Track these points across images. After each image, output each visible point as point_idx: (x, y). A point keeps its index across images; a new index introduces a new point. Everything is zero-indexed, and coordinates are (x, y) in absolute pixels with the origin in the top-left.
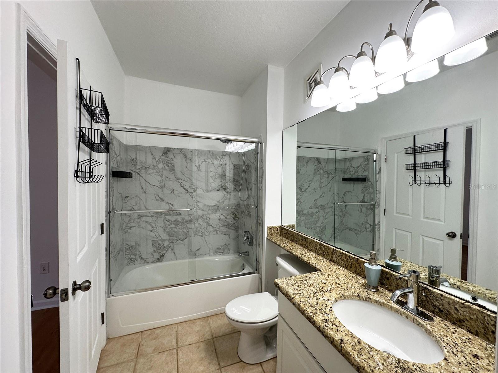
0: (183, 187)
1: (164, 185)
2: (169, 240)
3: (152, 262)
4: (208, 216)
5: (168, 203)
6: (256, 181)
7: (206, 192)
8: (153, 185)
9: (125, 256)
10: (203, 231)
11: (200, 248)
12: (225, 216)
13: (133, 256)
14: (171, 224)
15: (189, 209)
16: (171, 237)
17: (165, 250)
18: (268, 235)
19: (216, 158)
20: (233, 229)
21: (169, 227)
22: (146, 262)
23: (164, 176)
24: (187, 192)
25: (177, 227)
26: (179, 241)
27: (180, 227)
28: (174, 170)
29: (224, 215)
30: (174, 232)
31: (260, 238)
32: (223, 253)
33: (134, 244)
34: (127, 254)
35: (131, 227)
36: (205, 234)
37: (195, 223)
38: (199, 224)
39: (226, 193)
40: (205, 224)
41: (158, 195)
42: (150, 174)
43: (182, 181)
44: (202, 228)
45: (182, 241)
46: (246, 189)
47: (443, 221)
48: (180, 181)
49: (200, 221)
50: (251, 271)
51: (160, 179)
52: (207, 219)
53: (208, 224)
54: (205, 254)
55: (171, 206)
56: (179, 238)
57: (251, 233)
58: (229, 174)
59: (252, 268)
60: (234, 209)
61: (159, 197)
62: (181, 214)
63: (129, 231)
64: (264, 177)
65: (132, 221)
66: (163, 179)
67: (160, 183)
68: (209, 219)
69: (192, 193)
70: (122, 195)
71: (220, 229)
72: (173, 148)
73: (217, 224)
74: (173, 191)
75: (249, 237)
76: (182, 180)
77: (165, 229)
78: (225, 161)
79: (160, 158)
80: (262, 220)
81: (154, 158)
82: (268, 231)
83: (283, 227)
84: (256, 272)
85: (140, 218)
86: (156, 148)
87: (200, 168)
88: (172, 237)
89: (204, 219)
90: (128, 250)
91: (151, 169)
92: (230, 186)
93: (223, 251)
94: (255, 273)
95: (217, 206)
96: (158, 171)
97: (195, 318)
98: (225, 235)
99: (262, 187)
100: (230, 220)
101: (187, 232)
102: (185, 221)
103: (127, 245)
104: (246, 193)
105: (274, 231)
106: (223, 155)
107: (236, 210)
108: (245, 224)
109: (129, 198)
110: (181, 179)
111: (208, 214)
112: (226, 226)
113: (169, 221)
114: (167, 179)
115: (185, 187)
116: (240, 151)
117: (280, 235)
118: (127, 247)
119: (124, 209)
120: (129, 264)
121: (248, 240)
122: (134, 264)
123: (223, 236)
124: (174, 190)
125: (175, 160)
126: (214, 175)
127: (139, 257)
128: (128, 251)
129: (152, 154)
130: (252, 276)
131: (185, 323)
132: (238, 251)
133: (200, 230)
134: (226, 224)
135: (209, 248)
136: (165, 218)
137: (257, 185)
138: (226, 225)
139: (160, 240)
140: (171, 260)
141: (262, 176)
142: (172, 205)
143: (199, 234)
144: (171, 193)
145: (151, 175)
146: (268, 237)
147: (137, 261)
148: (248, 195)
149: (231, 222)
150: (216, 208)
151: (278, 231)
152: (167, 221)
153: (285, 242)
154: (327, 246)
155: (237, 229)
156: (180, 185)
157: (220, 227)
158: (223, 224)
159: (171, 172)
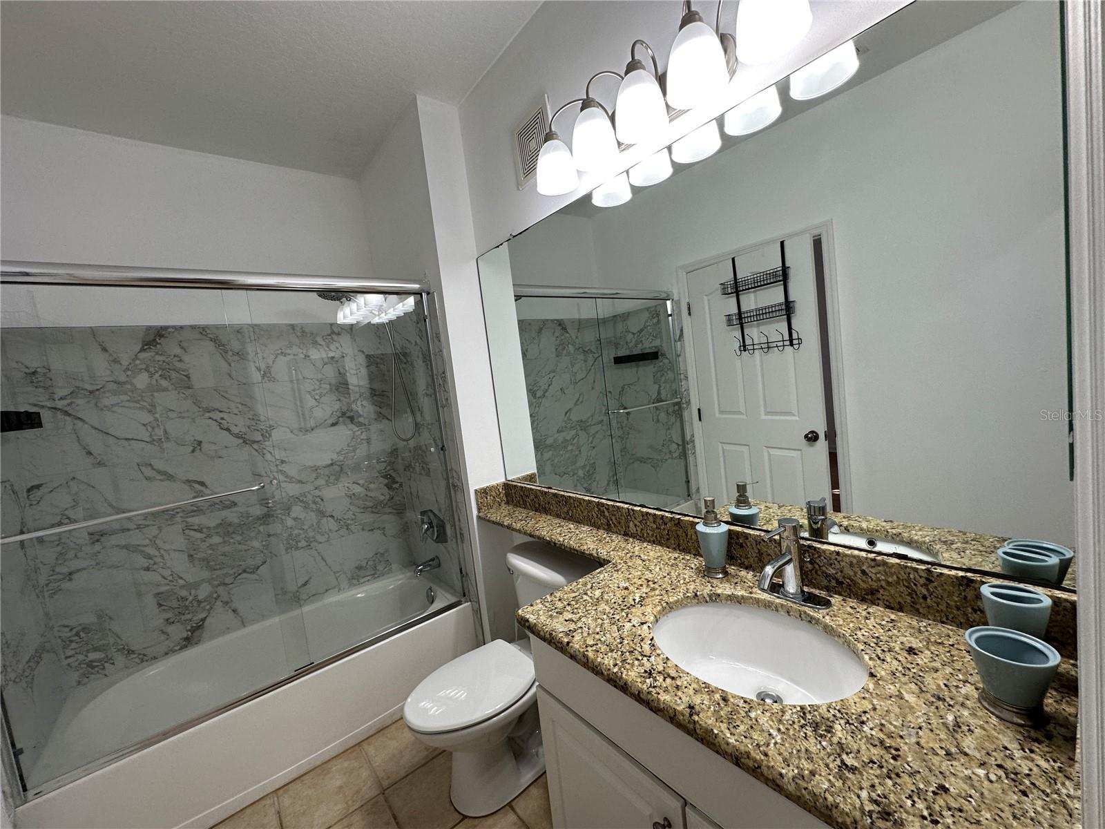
0: (228, 430)
1: (165, 432)
2: (209, 581)
3: (166, 654)
4: (317, 493)
5: (188, 481)
6: (430, 387)
7: (301, 434)
8: (126, 439)
9: (66, 662)
10: (311, 534)
11: (310, 578)
12: (363, 485)
13: (93, 656)
14: (209, 536)
15: (257, 488)
16: (215, 570)
17: (205, 610)
18: (479, 509)
19: (315, 343)
20: (390, 513)
21: (204, 546)
22: (147, 659)
23: (158, 409)
24: (244, 442)
25: (232, 541)
26: (245, 575)
27: (239, 538)
28: (189, 388)
29: (361, 482)
30: (224, 555)
31: (461, 518)
32: (376, 576)
33: (89, 619)
34: (69, 653)
35: (71, 574)
36: (317, 541)
37: (284, 517)
38: (295, 519)
39: (357, 429)
40: (313, 514)
41: (150, 465)
42: (110, 408)
43: (222, 415)
44: (305, 527)
45: (253, 573)
46: (408, 410)
47: (796, 413)
48: (217, 415)
49: (297, 511)
50: (453, 600)
51: (146, 417)
52: (314, 502)
53: (322, 514)
54: (327, 590)
55: (201, 488)
56: (244, 567)
57: (437, 512)
58: (357, 377)
59: (454, 594)
60: (385, 464)
61: (153, 469)
62: (236, 504)
63: (66, 585)
64: (448, 374)
65: (71, 554)
66: (157, 416)
67: (150, 429)
68: (322, 500)
69: (258, 442)
70: (12, 485)
71: (355, 519)
72: (174, 327)
73: (346, 509)
74: (199, 445)
75: (435, 522)
76: (221, 412)
77: (192, 553)
78: (340, 348)
79: (136, 358)
80: (459, 478)
81: (116, 361)
82: (477, 501)
83: (510, 483)
84: (463, 599)
85: (98, 541)
86: (115, 332)
87: (273, 375)
88: (220, 569)
89: (308, 504)
90: (71, 641)
91: (107, 395)
92: (364, 408)
93: (373, 572)
94: (461, 604)
95: (338, 463)
96: (135, 395)
97: (327, 758)
98: (372, 530)
99: (447, 399)
100: (379, 492)
101: (264, 546)
102: (251, 518)
103: (68, 629)
104: (411, 420)
105: (492, 498)
106: (333, 333)
107: (389, 465)
108: (420, 494)
109: (43, 490)
110: (217, 409)
111: (316, 488)
112: (370, 509)
113: (200, 531)
114: (171, 415)
115: (235, 430)
116: (376, 320)
117: (507, 503)
118: (69, 634)
119: (30, 524)
120: (86, 680)
121: (433, 531)
122: (106, 675)
123: (366, 534)
124: (200, 443)
125: (186, 358)
126: (317, 387)
127: (119, 650)
128: (73, 645)
129: (105, 350)
130: (457, 611)
131: (298, 781)
132: (411, 562)
133: (300, 535)
134: (371, 504)
135: (335, 573)
136: (186, 522)
137: (433, 396)
138: (372, 507)
139: (182, 587)
140: (228, 630)
141: (444, 373)
142: (202, 484)
143: (300, 545)
144: (193, 451)
145: (113, 412)
146: (481, 514)
147: (113, 664)
148: (416, 424)
149: (382, 498)
150: (337, 470)
151: (502, 495)
152: (194, 530)
153: (520, 518)
154: (613, 506)
155: (400, 511)
156: (218, 427)
157: (356, 514)
158: (363, 506)
159: (182, 395)
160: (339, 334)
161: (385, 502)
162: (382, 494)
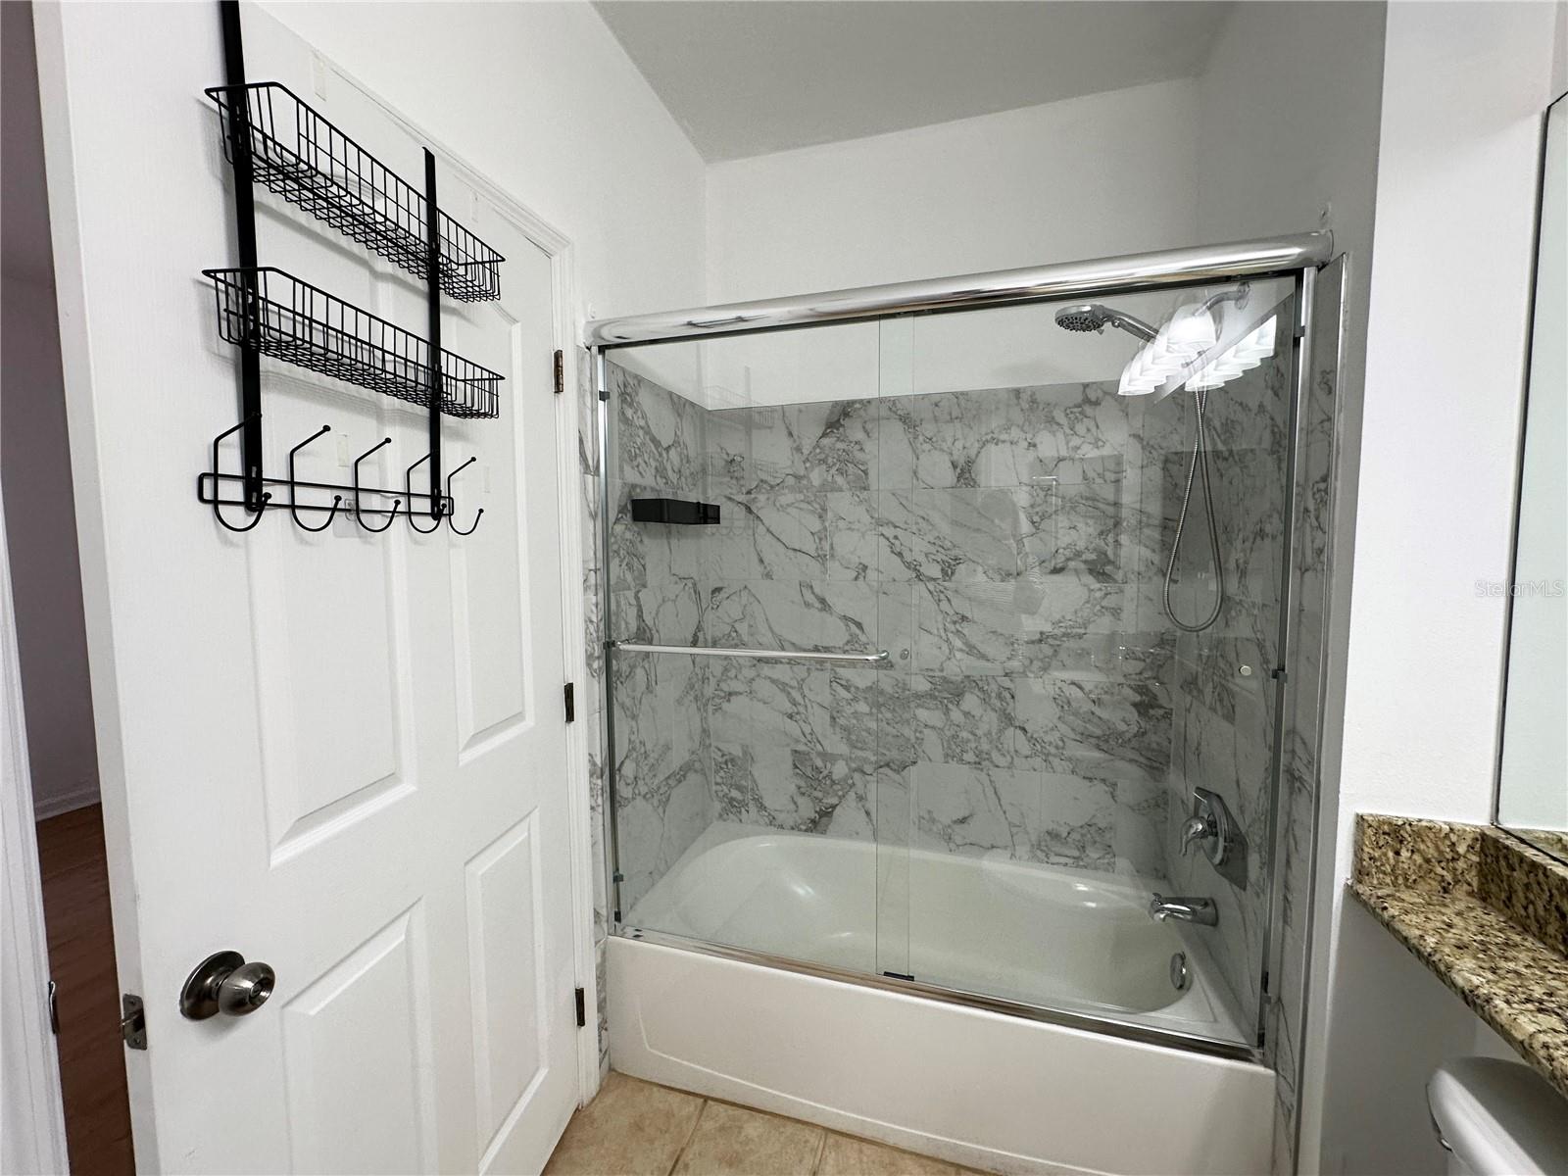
0: (900, 555)
1: (832, 548)
2: (848, 760)
3: (793, 828)
4: (1007, 682)
5: (845, 618)
7: (997, 577)
8: (795, 550)
9: (714, 788)
10: (985, 747)
11: (971, 815)
12: (1091, 692)
13: (735, 793)
14: (855, 699)
16: (856, 747)
17: (837, 795)
18: (1360, 873)
19: (1051, 420)
20: (1131, 761)
21: (848, 710)
22: (774, 823)
23: (830, 514)
24: (917, 577)
25: (880, 716)
26: (885, 770)
27: (889, 715)
28: (865, 489)
29: (1088, 687)
30: (868, 731)
31: (1294, 861)
32: (1079, 863)
33: (737, 751)
34: (719, 780)
35: (730, 694)
36: (992, 762)
37: (950, 706)
38: (967, 714)
39: (1098, 586)
40: (994, 716)
41: (811, 587)
42: (783, 508)
43: (899, 532)
44: (979, 733)
45: (897, 772)
46: (1212, 564)
48: (889, 532)
49: (971, 701)
51: (816, 526)
52: (999, 696)
53: (1008, 719)
54: (993, 847)
55: (858, 631)
56: (887, 758)
57: (1234, 810)
60: (1141, 665)
61: (813, 593)
62: (892, 666)
63: (725, 706)
65: (732, 673)
66: (827, 524)
67: (817, 541)
68: (1013, 697)
69: (934, 580)
70: (695, 585)
71: (1063, 748)
72: (861, 401)
73: (1051, 725)
74: (864, 571)
75: (1223, 825)
76: (896, 527)
77: (835, 714)
78: (1094, 429)
79: (818, 446)
80: (1313, 763)
81: (799, 449)
82: (1358, 849)
83: (1511, 842)
84: (1257, 1052)
85: (754, 666)
86: (803, 409)
87: (973, 475)
88: (861, 749)
89: (989, 696)
90: (722, 768)
91: (786, 491)
92: (1134, 551)
93: (1076, 853)
94: (1250, 1061)
96: (809, 494)
98: (1090, 779)
99: (1320, 551)
100: (1122, 718)
101: (917, 738)
102: (907, 692)
103: (720, 754)
104: (1213, 586)
105: (1418, 858)
106: (1087, 401)
107: (1152, 669)
108: (1204, 749)
109: (723, 595)
110: (892, 523)
111: (1006, 675)
112: (1093, 741)
113: (847, 688)
114: (841, 524)
115: (908, 557)
116: (1194, 384)
117: (1483, 896)
118: (720, 760)
119: (710, 632)
120: (725, 816)
121: (1216, 844)
122: (741, 821)
123: (1077, 781)
124: (865, 568)
125: (869, 446)
126: (1039, 500)
127: (754, 799)
128: (722, 774)
129: (790, 434)
130: (1231, 1070)
131: (856, 1145)
132: (1157, 869)
133: (969, 741)
134: (1098, 732)
135: (1009, 824)
136: (836, 673)
137: (1281, 539)
138: (1098, 738)
139: (819, 754)
140: (855, 835)
141: (1325, 479)
142: (859, 625)
143: (966, 757)
144: (856, 578)
145: (788, 514)
146: (1361, 889)
147: (748, 812)
148: (1224, 598)
149: (1123, 727)
150: (1050, 648)
151: (1461, 865)
152: (842, 685)
153: (1538, 992)
155: (1156, 764)
156: (889, 549)
157: (1065, 740)
158: (1081, 729)
159: (856, 498)
160: (1097, 403)
161: (1128, 736)
162: (1124, 720)
